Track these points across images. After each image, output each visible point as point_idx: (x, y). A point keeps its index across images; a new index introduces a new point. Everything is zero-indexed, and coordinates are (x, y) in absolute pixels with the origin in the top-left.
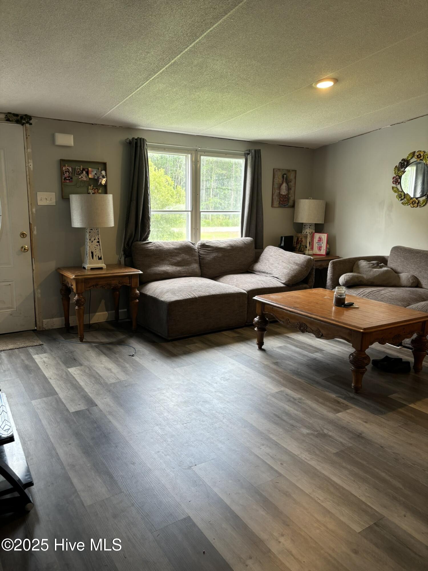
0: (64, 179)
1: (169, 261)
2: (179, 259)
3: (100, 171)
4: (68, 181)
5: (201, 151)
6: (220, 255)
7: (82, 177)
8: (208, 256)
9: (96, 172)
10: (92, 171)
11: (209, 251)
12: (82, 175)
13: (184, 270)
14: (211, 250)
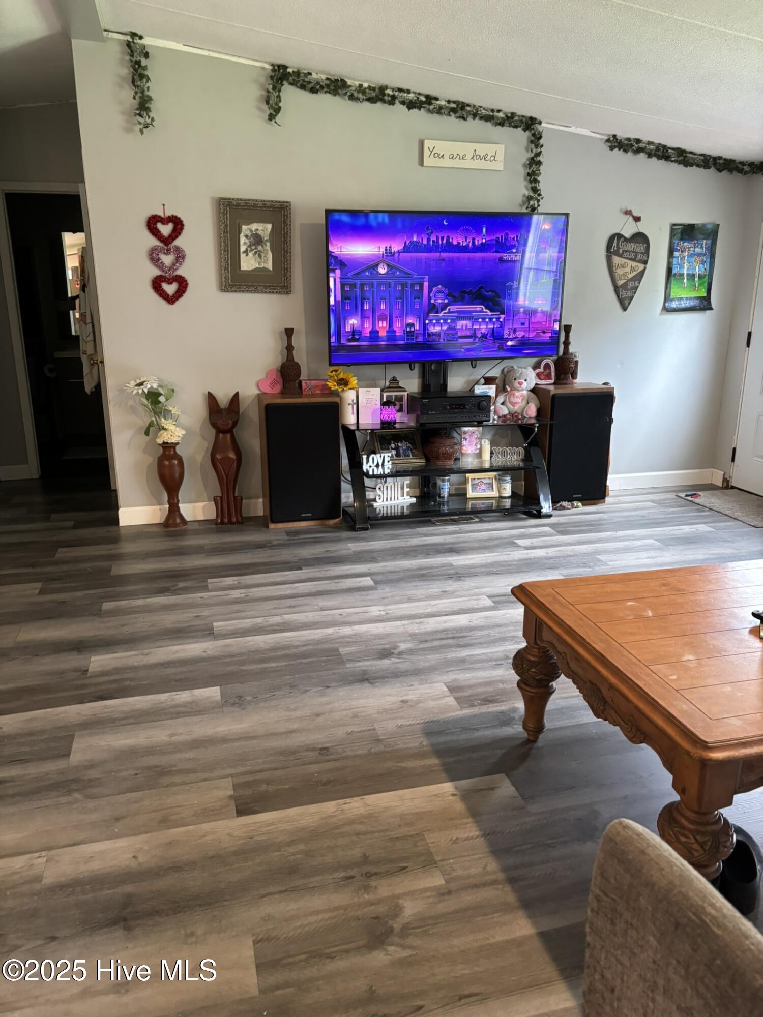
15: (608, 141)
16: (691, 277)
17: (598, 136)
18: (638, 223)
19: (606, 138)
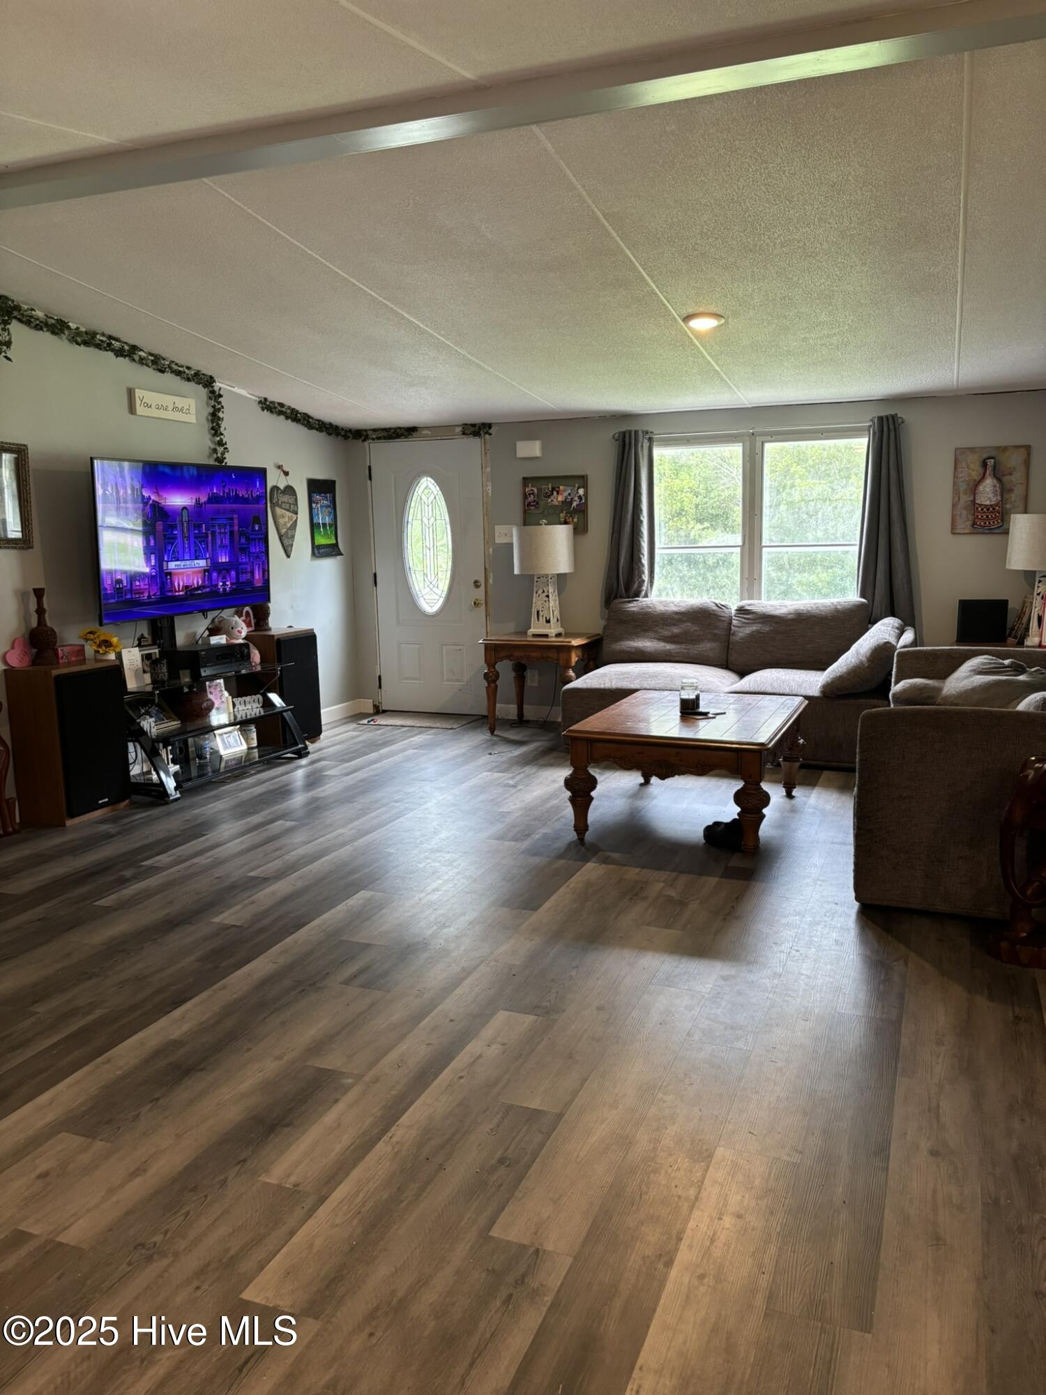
0: (528, 506)
1: (656, 632)
2: (676, 630)
3: (576, 489)
4: (532, 508)
5: (766, 434)
6: (767, 629)
7: (552, 501)
8: (741, 630)
9: (569, 492)
10: (565, 491)
11: (747, 621)
12: (552, 498)
13: (679, 650)
14: (752, 620)
15: (260, 402)
16: (324, 525)
17: (253, 397)
18: (287, 477)
19: (258, 400)
